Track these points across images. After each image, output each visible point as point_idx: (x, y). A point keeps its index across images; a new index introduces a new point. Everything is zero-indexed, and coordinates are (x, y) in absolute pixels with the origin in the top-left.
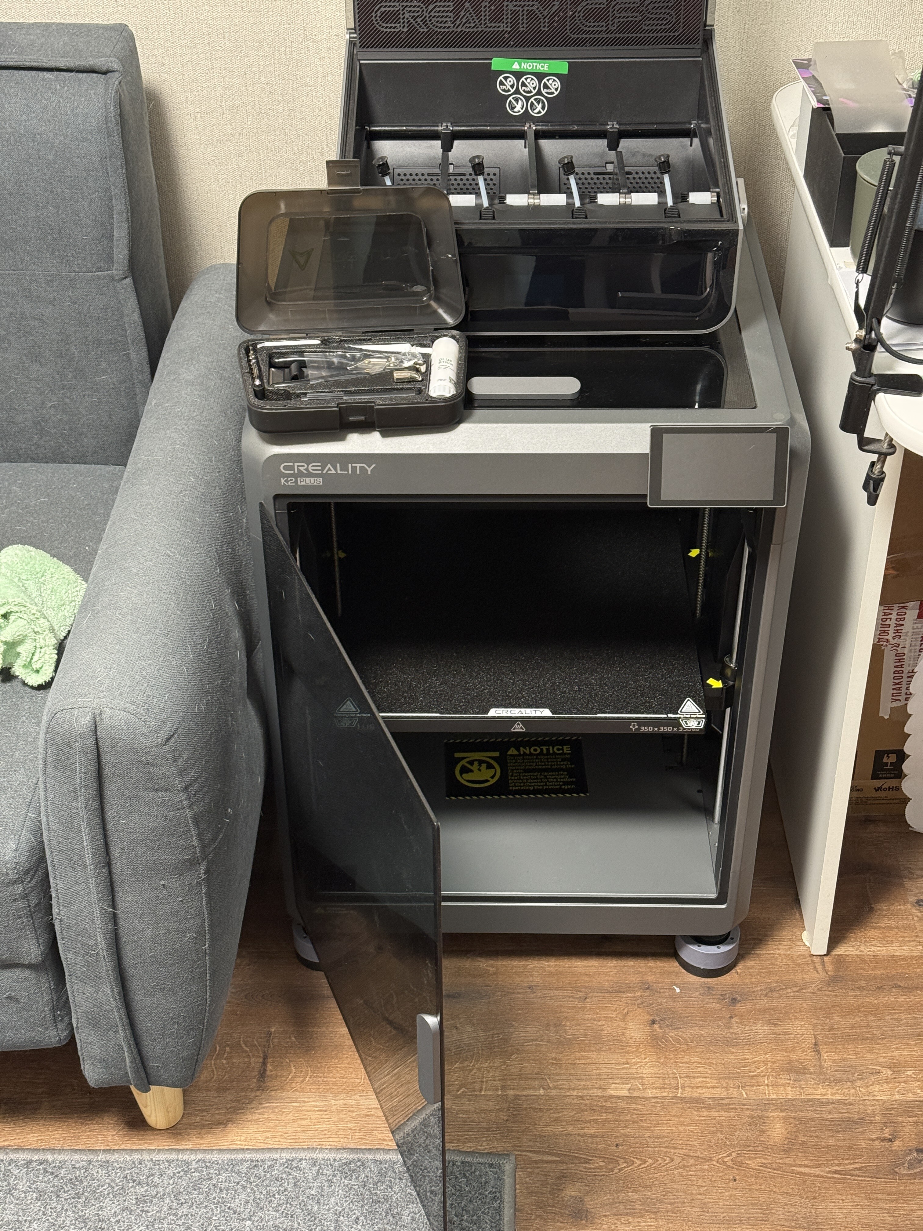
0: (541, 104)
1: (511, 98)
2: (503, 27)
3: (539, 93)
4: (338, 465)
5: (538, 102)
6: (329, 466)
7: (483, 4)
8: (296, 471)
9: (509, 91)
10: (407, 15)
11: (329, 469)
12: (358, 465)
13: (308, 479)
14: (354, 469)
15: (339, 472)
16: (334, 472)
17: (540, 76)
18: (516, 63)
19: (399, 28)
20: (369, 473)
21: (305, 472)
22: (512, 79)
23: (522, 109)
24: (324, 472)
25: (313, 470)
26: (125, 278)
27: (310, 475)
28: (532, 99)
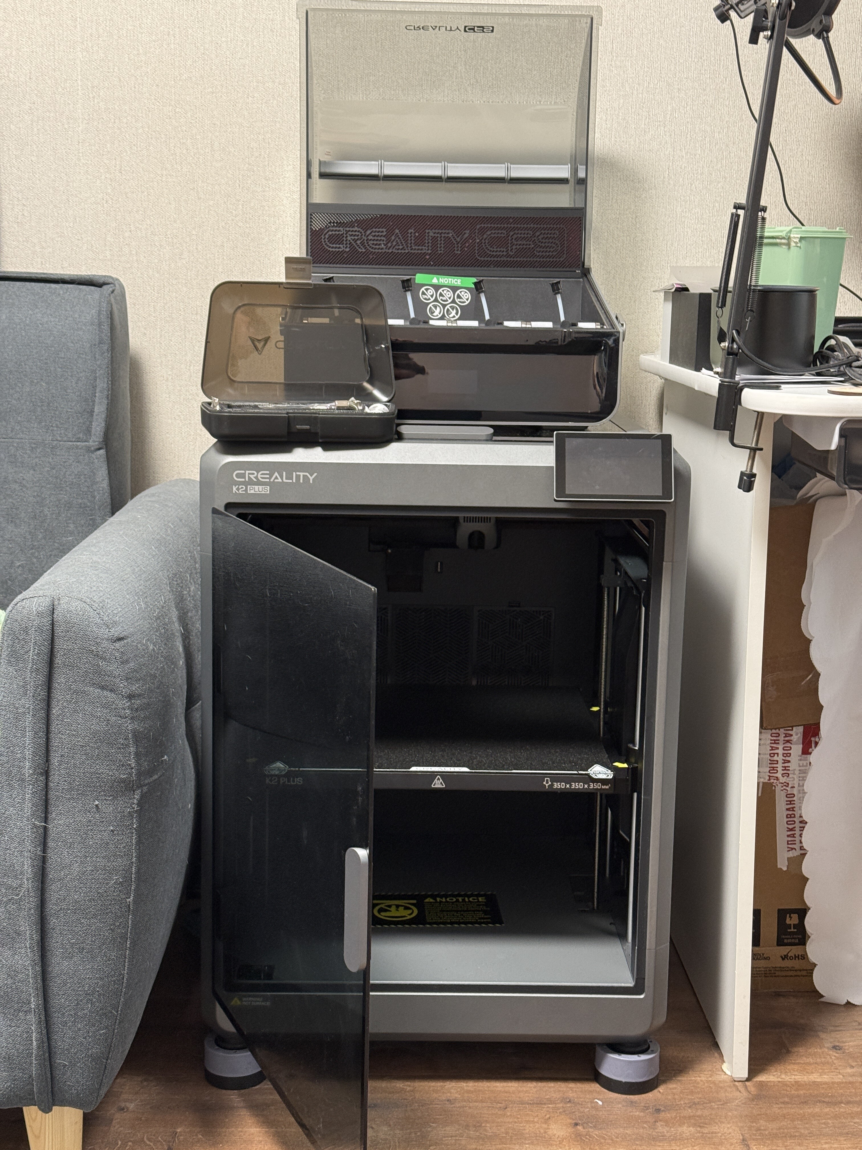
0: (455, 311)
1: (430, 305)
2: (425, 250)
3: (454, 301)
4: (284, 473)
5: (453, 308)
6: (276, 474)
7: (410, 231)
8: (247, 479)
9: (429, 299)
10: (349, 238)
11: (276, 478)
12: (302, 474)
13: (256, 487)
14: (298, 477)
15: (285, 480)
16: (280, 480)
17: (454, 289)
18: (435, 278)
19: (342, 248)
20: (311, 482)
21: (255, 480)
22: (432, 291)
23: (440, 313)
24: (272, 480)
25: (262, 478)
26: (99, 449)
27: (259, 483)
28: (448, 307)
